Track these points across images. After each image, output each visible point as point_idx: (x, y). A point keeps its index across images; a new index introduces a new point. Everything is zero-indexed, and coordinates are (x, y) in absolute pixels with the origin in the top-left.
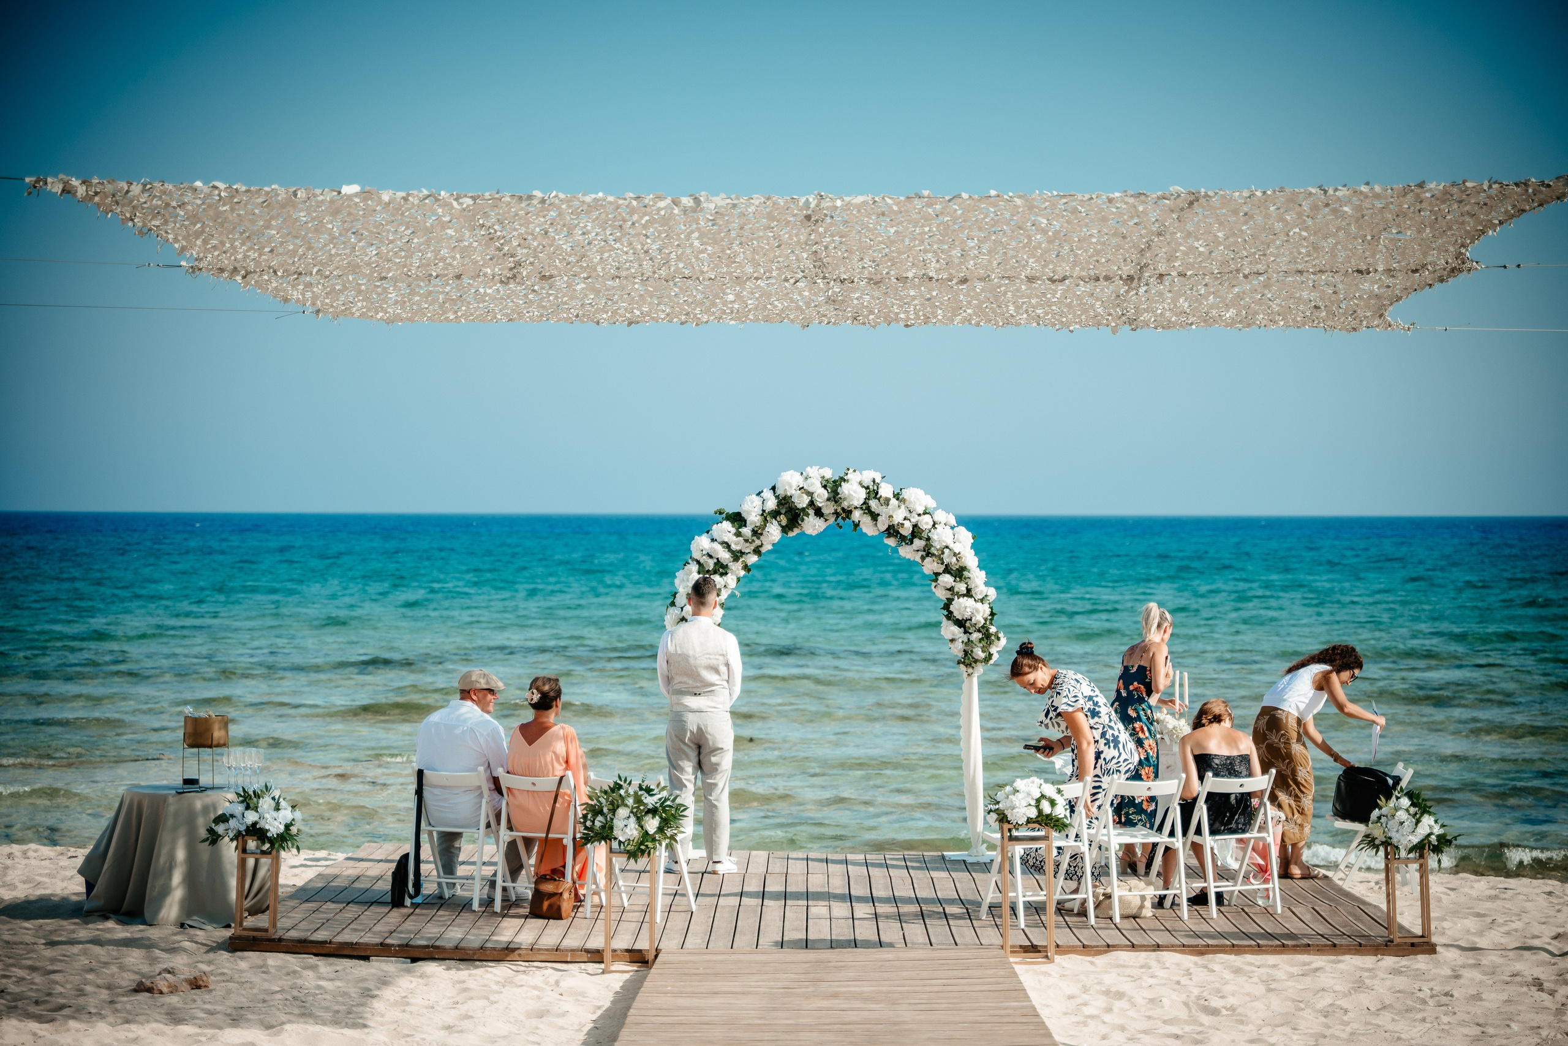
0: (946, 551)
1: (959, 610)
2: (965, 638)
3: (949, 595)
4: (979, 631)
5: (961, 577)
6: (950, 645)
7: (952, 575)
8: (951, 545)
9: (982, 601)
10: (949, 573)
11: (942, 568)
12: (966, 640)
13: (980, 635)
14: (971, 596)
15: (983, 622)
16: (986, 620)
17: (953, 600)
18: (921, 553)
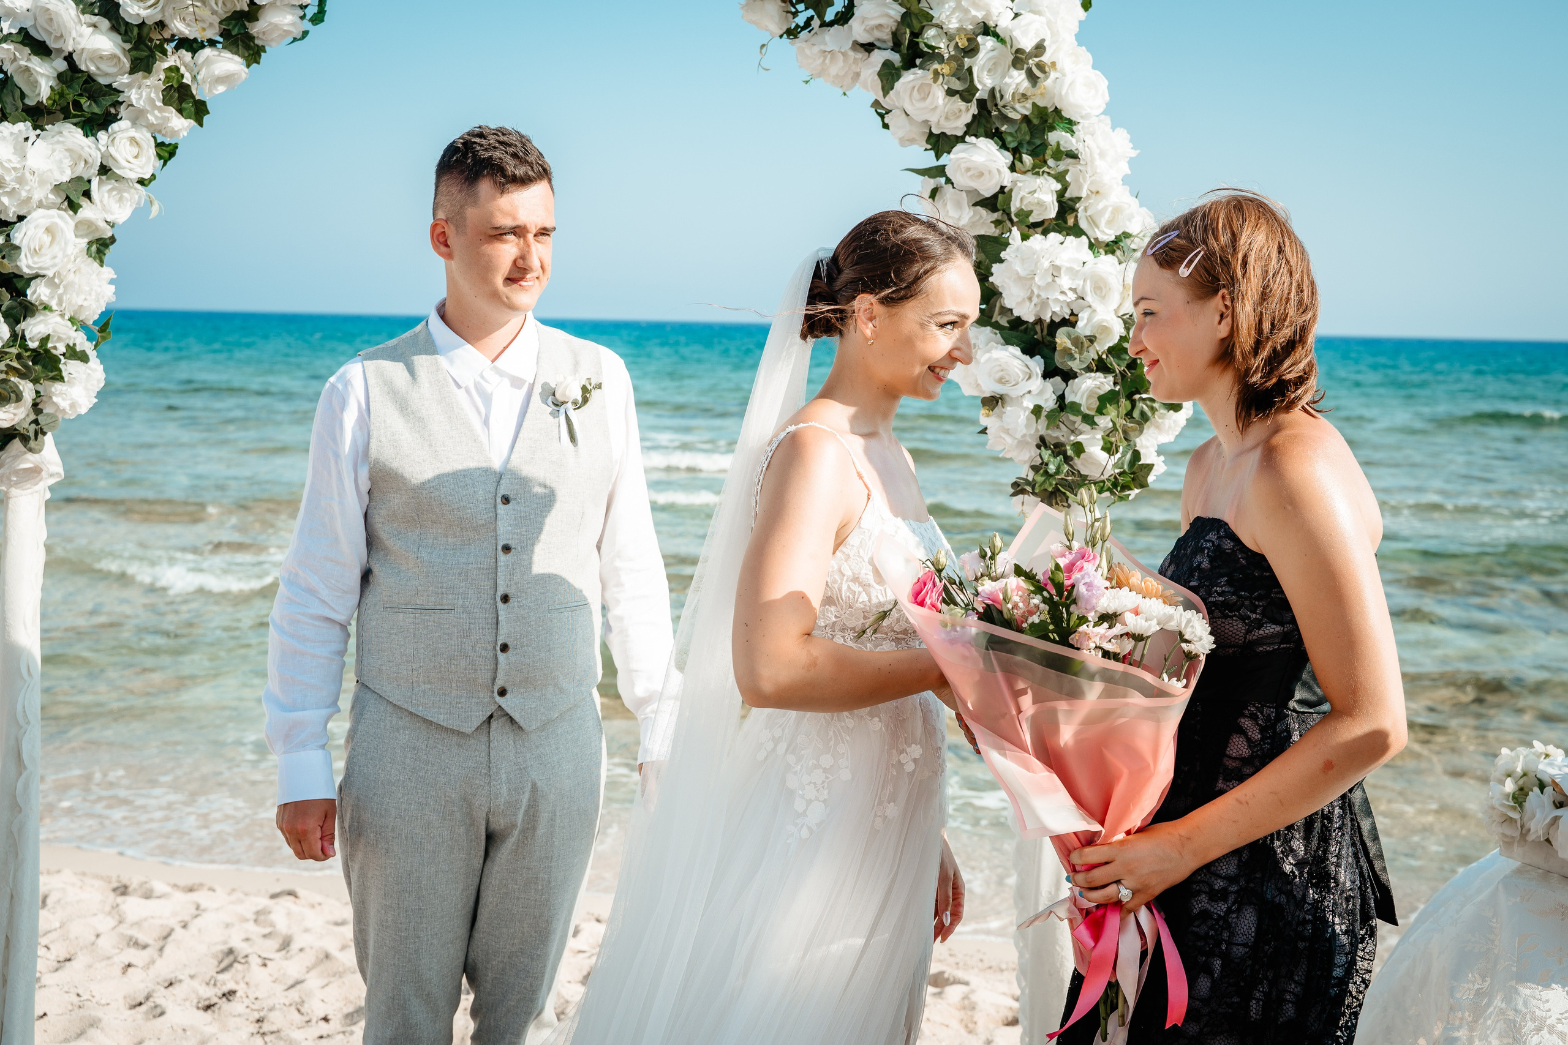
0: (987, 43)
1: (1026, 280)
2: (1045, 393)
3: (984, 223)
4: (1101, 366)
5: (1039, 151)
6: (985, 419)
7: (1004, 146)
8: (1003, 22)
9: (1112, 247)
10: (996, 135)
11: (968, 112)
12: (1049, 402)
13: (1104, 383)
14: (1077, 232)
15: (1118, 329)
16: (1128, 323)
17: (1006, 244)
18: (878, 57)
